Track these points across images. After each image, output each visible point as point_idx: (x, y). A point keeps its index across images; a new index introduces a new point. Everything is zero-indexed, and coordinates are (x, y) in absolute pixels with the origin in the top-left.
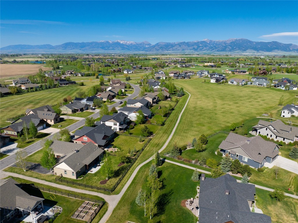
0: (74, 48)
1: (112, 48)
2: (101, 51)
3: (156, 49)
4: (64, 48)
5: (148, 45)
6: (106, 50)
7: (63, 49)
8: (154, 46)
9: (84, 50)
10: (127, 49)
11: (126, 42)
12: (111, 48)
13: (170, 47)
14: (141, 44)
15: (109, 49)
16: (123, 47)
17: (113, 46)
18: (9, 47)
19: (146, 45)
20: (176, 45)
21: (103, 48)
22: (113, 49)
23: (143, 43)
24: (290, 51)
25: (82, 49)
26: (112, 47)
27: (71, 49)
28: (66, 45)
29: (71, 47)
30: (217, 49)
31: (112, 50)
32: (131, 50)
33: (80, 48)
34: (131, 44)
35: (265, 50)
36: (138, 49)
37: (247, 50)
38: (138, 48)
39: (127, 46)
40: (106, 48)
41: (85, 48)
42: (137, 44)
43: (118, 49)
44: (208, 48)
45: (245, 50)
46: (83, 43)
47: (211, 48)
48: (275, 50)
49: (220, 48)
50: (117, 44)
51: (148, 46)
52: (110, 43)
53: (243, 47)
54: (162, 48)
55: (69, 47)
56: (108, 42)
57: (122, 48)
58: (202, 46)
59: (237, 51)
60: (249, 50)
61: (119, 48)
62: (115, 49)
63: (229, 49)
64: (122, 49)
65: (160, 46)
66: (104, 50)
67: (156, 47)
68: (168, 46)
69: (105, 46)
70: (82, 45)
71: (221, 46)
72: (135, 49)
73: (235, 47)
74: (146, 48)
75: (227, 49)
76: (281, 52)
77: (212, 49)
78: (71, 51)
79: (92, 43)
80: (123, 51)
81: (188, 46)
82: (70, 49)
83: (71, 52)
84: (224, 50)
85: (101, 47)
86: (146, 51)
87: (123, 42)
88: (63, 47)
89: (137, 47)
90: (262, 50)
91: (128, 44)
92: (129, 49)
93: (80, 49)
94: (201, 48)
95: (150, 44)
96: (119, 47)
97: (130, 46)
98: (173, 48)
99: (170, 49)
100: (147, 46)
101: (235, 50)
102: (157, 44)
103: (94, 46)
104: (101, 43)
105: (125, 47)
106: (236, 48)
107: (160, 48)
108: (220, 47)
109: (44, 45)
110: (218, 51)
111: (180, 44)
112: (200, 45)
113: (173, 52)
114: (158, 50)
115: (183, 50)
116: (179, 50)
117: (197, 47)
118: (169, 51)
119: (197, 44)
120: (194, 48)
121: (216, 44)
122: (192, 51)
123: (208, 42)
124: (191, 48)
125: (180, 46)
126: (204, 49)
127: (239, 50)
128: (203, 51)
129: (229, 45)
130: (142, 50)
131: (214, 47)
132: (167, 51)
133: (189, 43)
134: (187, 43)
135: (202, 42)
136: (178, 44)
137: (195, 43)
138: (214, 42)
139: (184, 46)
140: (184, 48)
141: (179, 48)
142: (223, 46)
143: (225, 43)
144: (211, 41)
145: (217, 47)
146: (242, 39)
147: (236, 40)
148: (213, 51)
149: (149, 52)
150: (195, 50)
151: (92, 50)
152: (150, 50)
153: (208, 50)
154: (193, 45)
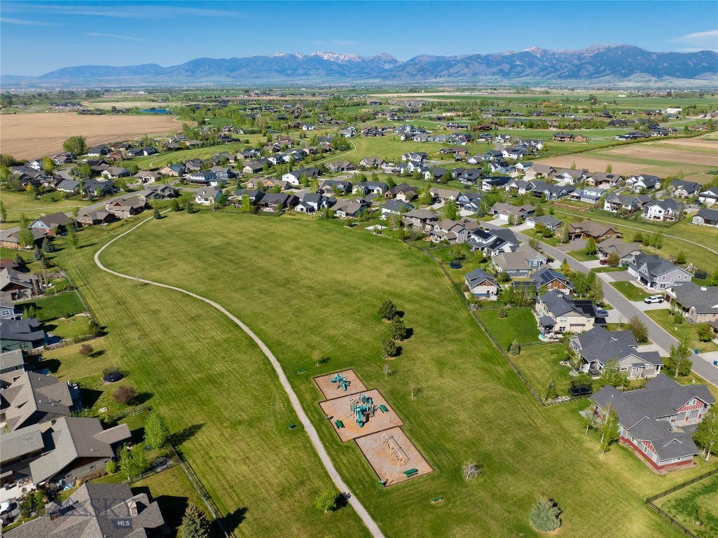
0: (213, 74)
1: (304, 72)
2: (276, 80)
3: (408, 73)
4: (189, 73)
5: (390, 62)
6: (288, 75)
7: (188, 76)
8: (404, 66)
9: (236, 78)
10: (339, 73)
11: (338, 57)
12: (301, 71)
13: (442, 67)
14: (373, 61)
15: (296, 75)
16: (331, 68)
17: (305, 66)
18: (63, 72)
19: (385, 62)
20: (458, 62)
21: (281, 71)
22: (306, 74)
23: (379, 59)
25: (231, 75)
26: (304, 69)
27: (207, 76)
28: (196, 66)
29: (207, 69)
30: (559, 73)
31: (304, 77)
32: (348, 77)
33: (228, 73)
34: (349, 61)
35: (678, 74)
36: (366, 73)
37: (633, 73)
38: (366, 71)
39: (340, 65)
40: (290, 72)
41: (238, 72)
42: (363, 61)
43: (318, 75)
44: (536, 69)
45: (626, 75)
46: (234, 60)
47: (543, 70)
48: (706, 73)
49: (566, 70)
50: (316, 62)
51: (391, 66)
52: (298, 58)
53: (624, 68)
54: (423, 72)
55: (202, 69)
56: (293, 57)
57: (329, 70)
58: (523, 66)
59: (607, 78)
60: (637, 74)
61: (321, 71)
62: (309, 75)
63: (586, 74)
64: (328, 75)
65: (417, 66)
66: (285, 75)
67: (409, 69)
68: (438, 66)
69: (287, 65)
70: (232, 66)
71: (569, 65)
72: (358, 72)
73: (603, 68)
74: (386, 71)
75: (584, 73)
77: (544, 73)
78: (207, 79)
79: (256, 59)
80: (329, 78)
81: (487, 66)
82: (204, 74)
83: (207, 82)
84: (575, 74)
85: (278, 69)
86: (384, 77)
87: (331, 55)
88: (187, 71)
89: (362, 68)
90: (671, 75)
91: (342, 61)
92: (343, 74)
93: (228, 76)
94: (519, 69)
95: (394, 61)
96: (319, 68)
97: (346, 65)
98: (451, 70)
99: (443, 73)
100: (387, 66)
101: (604, 74)
102: (413, 60)
103: (261, 68)
104: (278, 60)
105: (335, 67)
106: (604, 71)
107: (419, 71)
108: (566, 67)
109: (143, 66)
110: (560, 77)
111: (468, 61)
112: (518, 63)
113: (449, 79)
114: (413, 76)
115: (475, 74)
116: (465, 75)
117: (508, 66)
118: (441, 77)
119: (510, 59)
120: (501, 71)
121: (556, 60)
122: (496, 77)
123: (539, 56)
124: (494, 69)
125: (467, 65)
126: (528, 71)
127: (612, 76)
128: (523, 78)
129: (589, 63)
130: (376, 74)
131: (551, 67)
132: (436, 77)
133: (490, 58)
134: (486, 57)
135: (523, 55)
136: (462, 60)
137: (506, 57)
138: (554, 54)
139: (477, 65)
140: (477, 72)
141: (465, 71)
142: (573, 65)
143: (580, 56)
144: (545, 52)
145: (558, 67)
146: (622, 47)
147: (608, 49)
148: (549, 76)
149: (391, 80)
150: (503, 75)
151: (256, 77)
152: (395, 76)
153: (535, 75)
154: (499, 64)
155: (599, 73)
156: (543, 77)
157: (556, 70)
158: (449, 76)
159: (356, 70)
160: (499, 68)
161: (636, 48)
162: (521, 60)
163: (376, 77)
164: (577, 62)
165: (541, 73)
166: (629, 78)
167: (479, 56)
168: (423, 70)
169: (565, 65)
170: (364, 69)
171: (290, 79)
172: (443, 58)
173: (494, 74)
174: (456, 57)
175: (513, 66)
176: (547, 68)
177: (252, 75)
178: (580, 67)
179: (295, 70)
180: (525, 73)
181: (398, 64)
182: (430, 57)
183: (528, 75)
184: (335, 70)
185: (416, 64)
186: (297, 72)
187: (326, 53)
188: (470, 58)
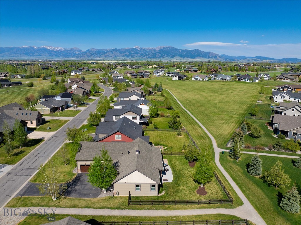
2: (24, 57)
3: (87, 55)
5: (78, 51)
6: (30, 56)
8: (85, 53)
9: (3, 56)
10: (55, 55)
11: (54, 48)
12: (37, 54)
13: (102, 53)
14: (70, 50)
15: (34, 56)
16: (51, 53)
17: (38, 52)
19: (76, 51)
20: (107, 52)
21: (27, 54)
22: (39, 55)
23: (73, 49)
24: (209, 57)
26: (38, 53)
31: (38, 57)
32: (59, 57)
34: (60, 50)
35: (189, 57)
37: (174, 56)
38: (68, 54)
39: (55, 52)
40: (31, 54)
41: (4, 54)
42: (66, 50)
43: (45, 56)
44: (139, 55)
45: (172, 57)
48: (198, 57)
49: (150, 55)
50: (44, 50)
51: (79, 53)
52: (35, 48)
53: (171, 54)
56: (32, 48)
57: (50, 54)
58: (134, 53)
59: (166, 58)
60: (176, 57)
61: (46, 54)
62: (41, 56)
63: (158, 56)
64: (50, 56)
65: (91, 53)
66: (28, 56)
68: (99, 53)
69: (29, 51)
71: (152, 53)
72: (64, 55)
73: (164, 54)
74: (77, 54)
75: (157, 56)
76: (203, 58)
79: (13, 48)
80: (51, 57)
81: (120, 53)
84: (154, 57)
85: (25, 53)
86: (77, 57)
87: (51, 47)
89: (66, 53)
90: (187, 57)
91: (56, 50)
92: (57, 56)
95: (80, 51)
97: (58, 52)
98: (106, 55)
99: (102, 56)
100: (77, 53)
101: (164, 57)
102: (88, 50)
103: (16, 52)
104: (25, 49)
105: (53, 53)
106: (164, 55)
107: (92, 55)
110: (148, 58)
111: (112, 51)
112: (132, 52)
113: (105, 58)
114: (89, 57)
115: (115, 56)
116: (111, 56)
117: (128, 54)
118: (101, 57)
119: (129, 51)
120: (126, 55)
121: (146, 51)
122: (124, 57)
123: (139, 50)
124: (123, 55)
125: (112, 52)
126: (136, 55)
127: (168, 57)
128: (135, 58)
129: (158, 53)
130: (73, 56)
131: (145, 54)
132: (99, 57)
133: (121, 50)
134: (119, 50)
135: (133, 49)
136: (110, 51)
137: (127, 50)
138: (145, 49)
139: (116, 53)
140: (116, 55)
141: (112, 55)
142: (153, 53)
143: (154, 50)
144: (141, 48)
145: (147, 54)
146: (169, 47)
147: (164, 47)
148: (145, 57)
149: (80, 58)
150: (127, 57)
151: (13, 56)
152: (81, 57)
153: (139, 57)
154: (124, 52)
155: (163, 56)
156: (142, 57)
157: (147, 55)
158: (105, 57)
159: (63, 54)
160: (125, 54)
161: (174, 47)
162: (133, 51)
163: (73, 57)
164: (154, 52)
165: (141, 56)
166: (174, 58)
167: (116, 49)
168: (93, 54)
169: (150, 53)
170: (67, 54)
171: (31, 57)
172: (101, 50)
173: (123, 56)
174: (106, 49)
175: (131, 53)
176: (143, 54)
177: (11, 56)
178: (155, 54)
179: (34, 53)
180: (135, 56)
181: (82, 52)
182: (95, 49)
183: (136, 57)
184: (53, 54)
185: (90, 52)
186: (34, 55)
187: (48, 46)
188: (113, 50)
